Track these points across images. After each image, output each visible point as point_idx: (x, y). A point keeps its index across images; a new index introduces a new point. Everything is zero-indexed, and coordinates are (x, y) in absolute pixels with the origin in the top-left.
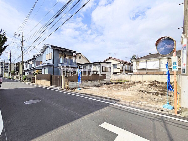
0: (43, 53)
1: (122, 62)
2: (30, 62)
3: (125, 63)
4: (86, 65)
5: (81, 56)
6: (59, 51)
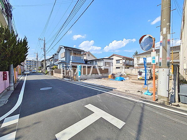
0: (58, 52)
1: (124, 58)
2: (50, 60)
3: (127, 59)
4: (92, 61)
5: (89, 54)
6: (70, 50)
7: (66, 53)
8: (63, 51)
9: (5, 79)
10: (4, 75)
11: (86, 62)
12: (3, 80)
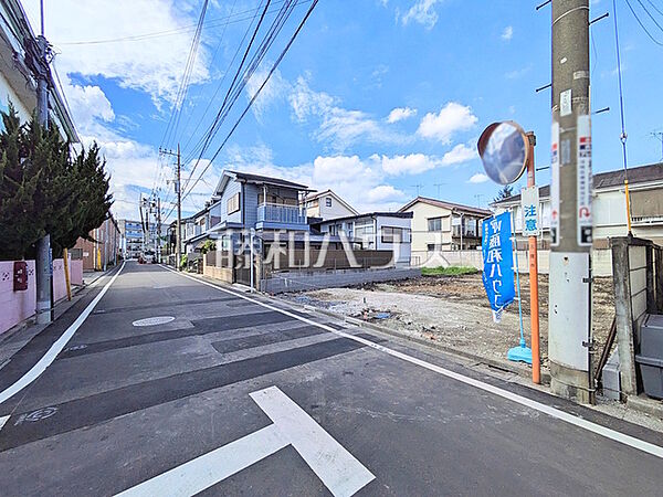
0: (221, 194)
1: (457, 211)
3: (468, 213)
4: (335, 224)
5: (330, 198)
6: (258, 186)
7: (242, 196)
8: (235, 187)
9: (19, 285)
10: (15, 272)
11: (316, 226)
12: (15, 290)
